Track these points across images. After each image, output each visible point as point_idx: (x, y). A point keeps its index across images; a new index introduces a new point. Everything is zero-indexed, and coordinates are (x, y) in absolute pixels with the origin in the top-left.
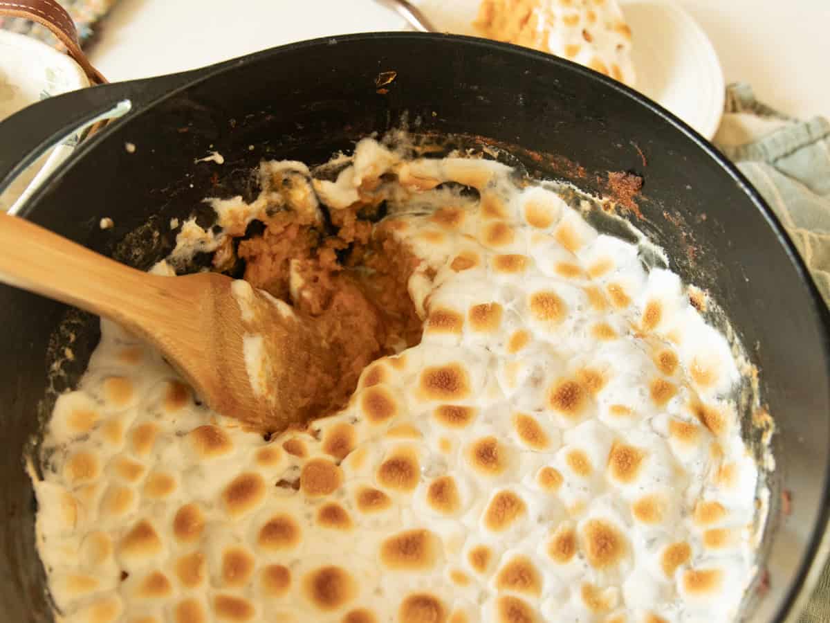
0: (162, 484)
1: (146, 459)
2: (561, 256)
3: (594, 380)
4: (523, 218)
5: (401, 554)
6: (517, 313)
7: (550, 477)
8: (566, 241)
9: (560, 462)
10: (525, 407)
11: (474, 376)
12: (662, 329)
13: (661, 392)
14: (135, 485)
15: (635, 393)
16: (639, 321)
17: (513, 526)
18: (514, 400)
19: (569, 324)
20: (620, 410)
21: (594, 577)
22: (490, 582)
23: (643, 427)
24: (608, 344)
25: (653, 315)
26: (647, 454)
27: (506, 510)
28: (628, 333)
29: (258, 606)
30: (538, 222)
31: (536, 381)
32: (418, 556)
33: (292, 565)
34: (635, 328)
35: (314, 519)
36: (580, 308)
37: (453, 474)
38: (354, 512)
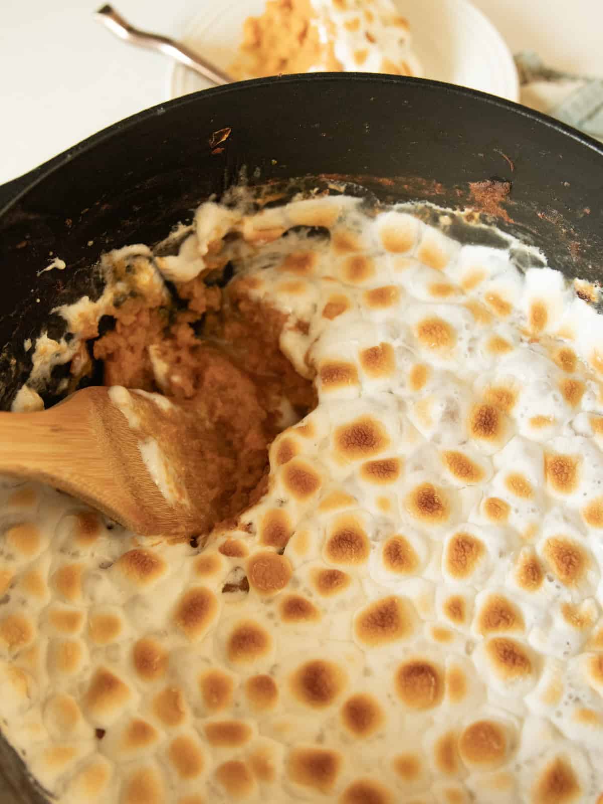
0: (107, 626)
1: (78, 604)
2: (429, 276)
3: (505, 398)
4: (381, 247)
5: (379, 629)
6: (409, 348)
7: (496, 508)
8: (431, 261)
9: (499, 490)
10: (450, 442)
11: (387, 425)
12: (552, 327)
13: (572, 392)
14: (77, 635)
15: (550, 399)
16: (527, 325)
17: (478, 567)
18: (436, 440)
19: (462, 345)
20: (539, 421)
21: (568, 595)
22: (473, 630)
23: (566, 431)
24: (506, 357)
25: (539, 315)
26: (580, 458)
27: (466, 554)
28: (521, 340)
29: (251, 723)
30: (397, 247)
31: (451, 415)
32: (397, 626)
33: (272, 673)
34: (525, 333)
35: (278, 616)
36: (467, 327)
37: (401, 531)
38: (316, 599)
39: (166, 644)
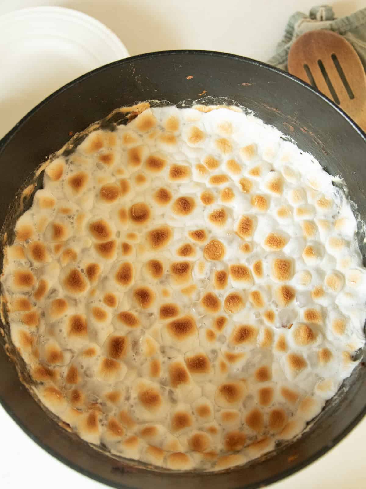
3: (109, 365)
6: (163, 386)
7: (110, 300)
8: (157, 449)
9: (109, 311)
10: (137, 330)
11: (168, 338)
15: (85, 365)
16: (99, 416)
17: (117, 269)
18: (143, 332)
19: (134, 395)
20: (90, 352)
21: (74, 265)
22: (118, 242)
23: (76, 350)
24: (108, 390)
25: (92, 422)
26: (70, 334)
27: (123, 274)
28: (101, 404)
32: (152, 234)
36: (132, 406)
37: (156, 280)
38: (192, 241)
39: (254, 210)
